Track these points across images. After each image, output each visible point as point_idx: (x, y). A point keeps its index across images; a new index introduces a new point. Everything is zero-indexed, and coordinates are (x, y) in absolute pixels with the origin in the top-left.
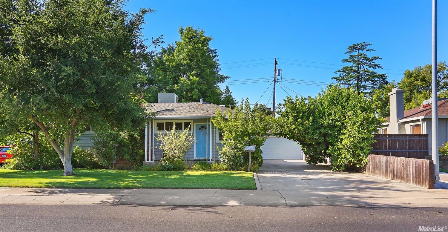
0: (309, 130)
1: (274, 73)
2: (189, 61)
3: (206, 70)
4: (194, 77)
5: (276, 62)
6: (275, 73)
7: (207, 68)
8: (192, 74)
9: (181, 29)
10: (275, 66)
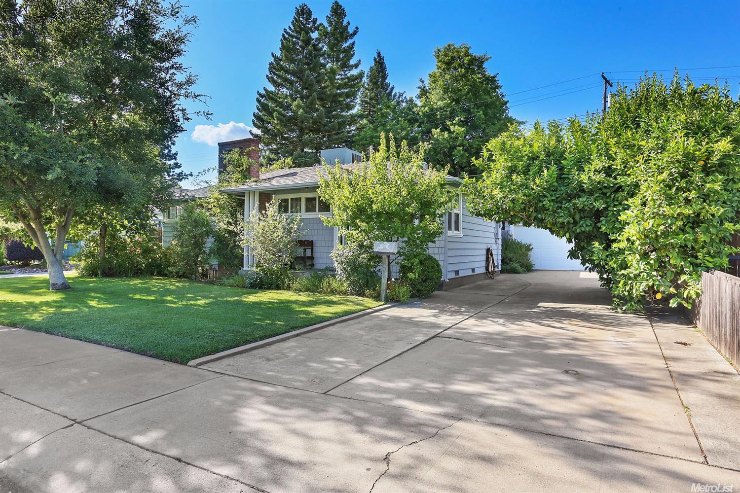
0: (544, 203)
1: (603, 102)
2: (449, 102)
3: (479, 112)
4: (457, 126)
5: (607, 81)
6: (606, 102)
7: (479, 110)
8: (454, 122)
9: (437, 51)
10: (606, 89)
